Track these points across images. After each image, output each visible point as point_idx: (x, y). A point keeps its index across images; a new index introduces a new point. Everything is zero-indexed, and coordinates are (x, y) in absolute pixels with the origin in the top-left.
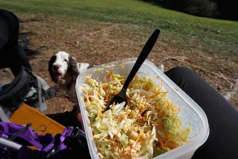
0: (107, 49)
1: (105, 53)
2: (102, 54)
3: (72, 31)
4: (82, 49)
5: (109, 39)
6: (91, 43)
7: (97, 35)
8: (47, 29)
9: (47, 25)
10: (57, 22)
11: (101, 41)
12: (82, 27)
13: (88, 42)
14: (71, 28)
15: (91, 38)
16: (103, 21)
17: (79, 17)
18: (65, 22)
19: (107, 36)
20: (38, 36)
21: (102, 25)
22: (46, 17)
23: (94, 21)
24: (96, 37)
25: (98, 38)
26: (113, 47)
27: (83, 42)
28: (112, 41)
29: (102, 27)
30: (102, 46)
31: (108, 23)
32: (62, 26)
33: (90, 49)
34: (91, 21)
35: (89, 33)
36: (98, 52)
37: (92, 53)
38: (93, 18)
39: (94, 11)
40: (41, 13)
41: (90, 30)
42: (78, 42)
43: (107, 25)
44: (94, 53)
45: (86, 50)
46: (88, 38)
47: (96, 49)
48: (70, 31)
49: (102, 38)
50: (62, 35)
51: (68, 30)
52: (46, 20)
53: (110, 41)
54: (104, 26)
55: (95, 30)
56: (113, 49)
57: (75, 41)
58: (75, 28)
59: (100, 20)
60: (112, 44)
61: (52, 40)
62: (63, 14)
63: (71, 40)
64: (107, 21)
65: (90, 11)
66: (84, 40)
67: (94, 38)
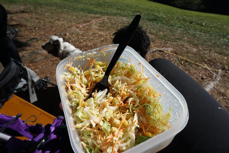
0: (97, 41)
1: (94, 45)
2: (91, 45)
3: (62, 23)
4: (72, 41)
5: (98, 31)
6: (81, 35)
7: (87, 27)
8: (37, 21)
9: (37, 17)
10: (46, 14)
11: (90, 33)
12: (71, 19)
13: (78, 34)
14: (61, 20)
15: (80, 30)
16: (93, 14)
17: (68, 9)
18: (55, 14)
19: (96, 28)
20: (28, 27)
21: (91, 17)
22: (35, 9)
23: (83, 14)
24: (86, 30)
25: (87, 29)
26: (102, 39)
27: (73, 34)
28: (101, 33)
29: (91, 19)
30: (92, 38)
31: (97, 16)
32: (52, 18)
33: (80, 41)
34: (81, 13)
35: (79, 25)
36: (87, 43)
37: (82, 45)
38: (82, 10)
39: (83, 3)
40: (30, 5)
41: (79, 22)
42: (68, 34)
43: (96, 17)
44: (84, 45)
45: (75, 42)
46: (78, 30)
47: (85, 41)
48: (60, 23)
49: (91, 30)
50: (52, 27)
51: (57, 22)
52: (36, 12)
53: (99, 33)
54: (94, 18)
55: (85, 22)
56: (103, 41)
57: (65, 33)
58: (65, 20)
59: (89, 13)
60: (101, 36)
61: (42, 32)
62: (53, 6)
63: (61, 32)
64: (96, 13)
65: (79, 3)
66: (74, 32)
67: (83, 30)
